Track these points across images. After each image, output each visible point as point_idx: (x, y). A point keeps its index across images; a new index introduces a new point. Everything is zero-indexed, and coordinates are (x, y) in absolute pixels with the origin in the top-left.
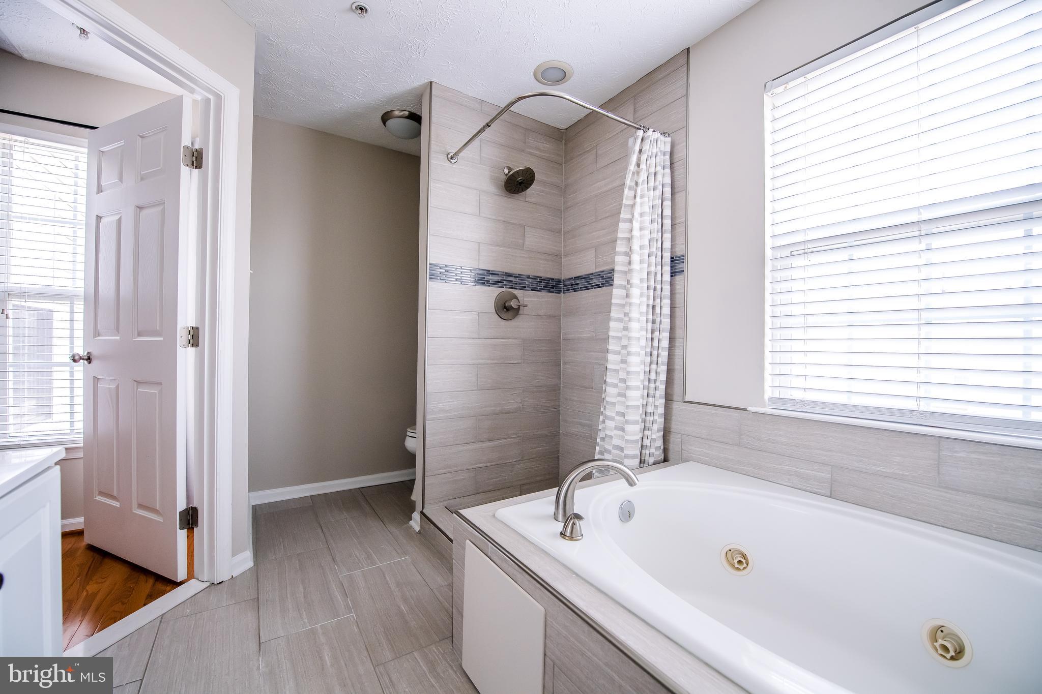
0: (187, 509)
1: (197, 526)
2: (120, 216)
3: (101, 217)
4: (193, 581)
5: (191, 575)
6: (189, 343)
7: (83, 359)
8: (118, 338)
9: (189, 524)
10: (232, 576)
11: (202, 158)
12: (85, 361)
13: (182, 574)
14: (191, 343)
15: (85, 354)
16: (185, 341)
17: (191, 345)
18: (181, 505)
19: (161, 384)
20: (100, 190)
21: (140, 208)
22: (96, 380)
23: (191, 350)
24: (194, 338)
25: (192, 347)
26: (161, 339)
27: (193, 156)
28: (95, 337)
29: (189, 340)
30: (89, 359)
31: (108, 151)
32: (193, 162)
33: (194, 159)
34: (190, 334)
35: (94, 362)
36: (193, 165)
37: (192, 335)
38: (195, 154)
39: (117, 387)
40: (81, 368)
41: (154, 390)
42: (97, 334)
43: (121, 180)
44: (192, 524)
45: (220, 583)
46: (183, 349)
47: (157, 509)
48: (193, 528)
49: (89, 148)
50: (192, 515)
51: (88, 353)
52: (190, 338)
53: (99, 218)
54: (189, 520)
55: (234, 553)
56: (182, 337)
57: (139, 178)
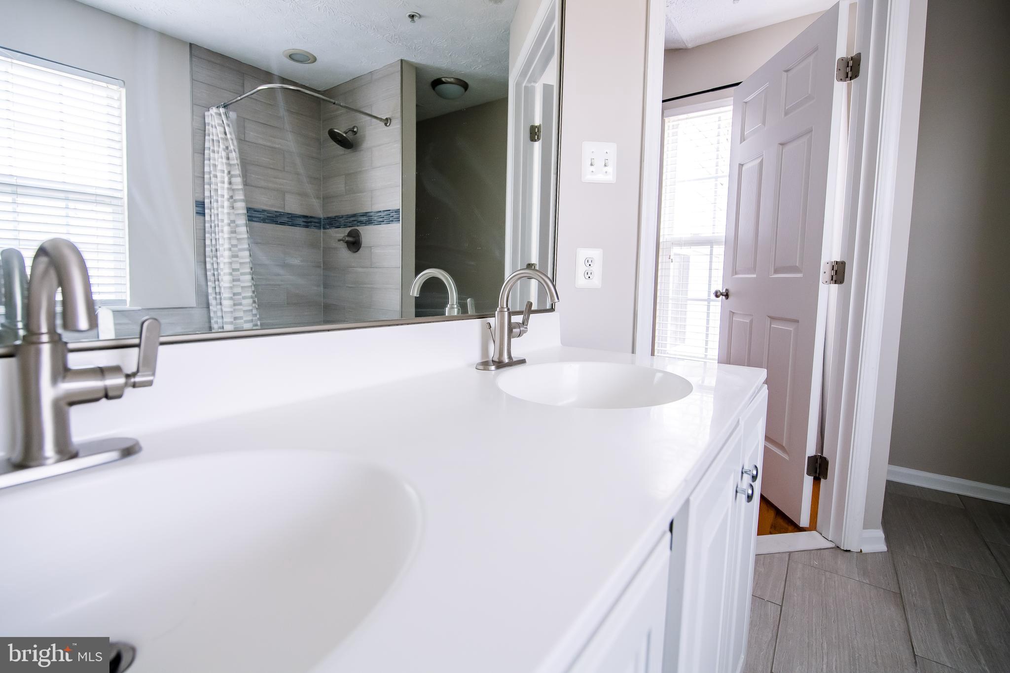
0: (815, 456)
1: (825, 477)
2: (761, 158)
3: (742, 165)
4: (814, 532)
5: (813, 526)
6: (832, 280)
7: (723, 295)
8: (754, 276)
9: (816, 472)
10: (861, 550)
11: (859, 65)
12: (724, 297)
13: (804, 521)
14: (834, 279)
15: (724, 291)
16: (827, 277)
17: (834, 281)
18: (811, 450)
19: (797, 321)
20: (743, 139)
21: (782, 144)
22: (732, 313)
23: (835, 287)
24: (839, 273)
25: (835, 283)
26: (800, 275)
27: (848, 66)
28: (733, 275)
29: (832, 276)
30: (727, 296)
31: (751, 100)
32: (847, 73)
33: (849, 69)
34: (833, 269)
35: (730, 298)
36: (847, 77)
37: (836, 271)
38: (851, 63)
39: (751, 322)
40: (720, 304)
41: (790, 328)
42: (735, 272)
43: (764, 123)
44: (819, 474)
45: (846, 551)
46: (826, 286)
47: (784, 445)
48: (820, 479)
49: (734, 104)
50: (820, 464)
51: (727, 290)
52: (833, 273)
53: (741, 165)
54: (816, 469)
55: (866, 526)
56: (825, 271)
57: (783, 113)
